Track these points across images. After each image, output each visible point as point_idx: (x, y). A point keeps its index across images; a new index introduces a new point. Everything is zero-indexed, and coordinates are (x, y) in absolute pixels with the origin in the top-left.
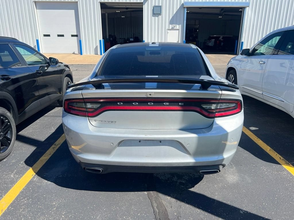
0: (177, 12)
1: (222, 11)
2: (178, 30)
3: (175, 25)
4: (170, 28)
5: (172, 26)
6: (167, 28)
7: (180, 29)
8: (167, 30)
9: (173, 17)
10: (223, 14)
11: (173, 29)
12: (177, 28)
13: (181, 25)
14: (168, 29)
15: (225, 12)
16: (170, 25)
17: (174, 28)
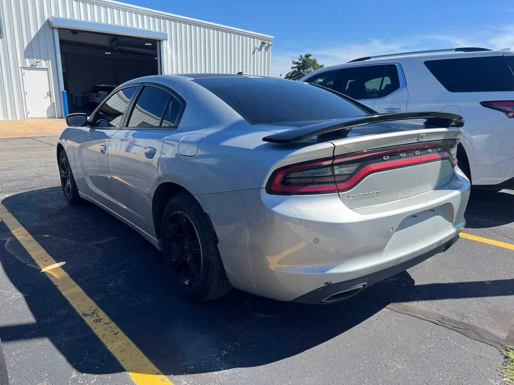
0: (37, 35)
1: (114, 43)
2: (47, 69)
3: (38, 60)
4: (28, 65)
5: (30, 62)
6: (20, 65)
7: (51, 68)
8: (20, 69)
9: (30, 45)
10: (116, 49)
11: (33, 67)
12: (44, 66)
13: (50, 61)
14: (23, 67)
15: (118, 45)
16: (26, 59)
17: (36, 65)
